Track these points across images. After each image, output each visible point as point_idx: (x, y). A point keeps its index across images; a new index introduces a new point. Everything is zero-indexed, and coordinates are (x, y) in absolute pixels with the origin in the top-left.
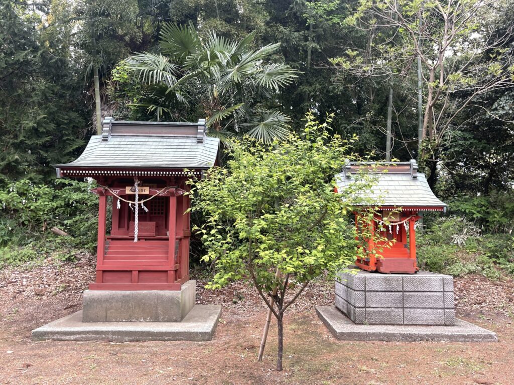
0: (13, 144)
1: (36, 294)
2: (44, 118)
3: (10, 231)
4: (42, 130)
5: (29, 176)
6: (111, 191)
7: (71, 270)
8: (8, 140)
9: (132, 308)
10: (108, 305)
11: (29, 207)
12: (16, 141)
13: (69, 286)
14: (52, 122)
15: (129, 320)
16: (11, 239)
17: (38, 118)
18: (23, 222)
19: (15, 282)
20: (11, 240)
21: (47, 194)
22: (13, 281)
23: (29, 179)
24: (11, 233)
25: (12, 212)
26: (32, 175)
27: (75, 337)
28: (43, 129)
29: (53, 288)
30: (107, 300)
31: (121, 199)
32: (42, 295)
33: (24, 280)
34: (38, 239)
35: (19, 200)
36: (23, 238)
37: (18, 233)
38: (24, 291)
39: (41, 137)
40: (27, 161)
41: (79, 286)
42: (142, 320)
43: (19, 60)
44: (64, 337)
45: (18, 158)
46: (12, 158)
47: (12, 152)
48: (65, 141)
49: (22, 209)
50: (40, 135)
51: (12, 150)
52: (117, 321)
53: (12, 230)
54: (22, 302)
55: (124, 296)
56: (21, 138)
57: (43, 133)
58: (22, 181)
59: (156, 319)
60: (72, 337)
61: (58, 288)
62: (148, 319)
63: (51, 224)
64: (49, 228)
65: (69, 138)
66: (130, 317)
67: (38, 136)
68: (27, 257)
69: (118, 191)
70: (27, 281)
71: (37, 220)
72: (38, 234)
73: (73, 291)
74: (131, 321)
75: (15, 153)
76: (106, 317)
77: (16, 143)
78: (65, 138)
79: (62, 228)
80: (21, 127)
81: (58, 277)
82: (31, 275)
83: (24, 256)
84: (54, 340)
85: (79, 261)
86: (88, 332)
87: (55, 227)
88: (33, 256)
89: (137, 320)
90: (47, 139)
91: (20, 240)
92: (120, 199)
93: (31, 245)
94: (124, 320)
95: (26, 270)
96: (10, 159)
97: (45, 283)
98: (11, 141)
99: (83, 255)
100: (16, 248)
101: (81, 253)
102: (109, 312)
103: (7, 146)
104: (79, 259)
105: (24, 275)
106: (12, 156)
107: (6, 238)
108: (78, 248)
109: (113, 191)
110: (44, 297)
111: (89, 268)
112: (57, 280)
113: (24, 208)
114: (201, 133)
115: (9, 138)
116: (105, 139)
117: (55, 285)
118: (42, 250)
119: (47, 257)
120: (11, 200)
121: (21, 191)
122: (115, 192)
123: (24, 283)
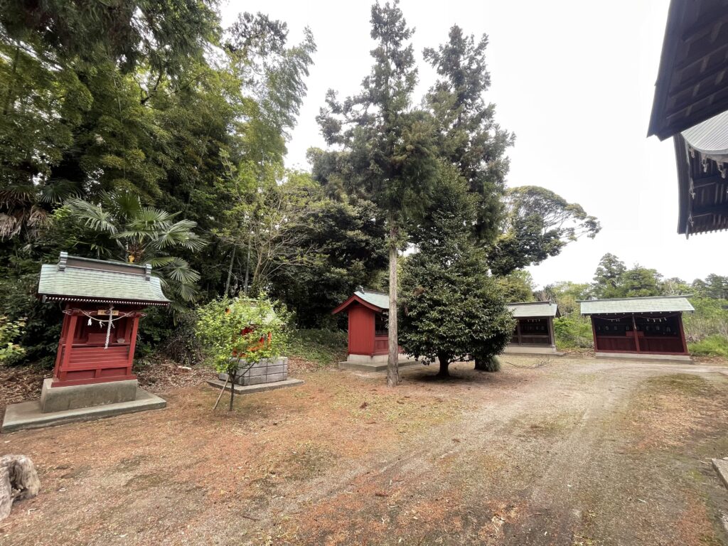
6: (83, 313)
9: (95, 396)
10: (72, 396)
15: (91, 405)
27: (51, 423)
30: (71, 393)
31: (93, 318)
44: (38, 426)
52: (79, 407)
55: (88, 389)
59: (115, 401)
60: (47, 424)
62: (109, 402)
66: (92, 403)
69: (90, 313)
84: (28, 429)
86: (64, 418)
89: (98, 404)
102: (72, 402)
109: (85, 313)
114: (148, 274)
116: (62, 270)
122: (87, 314)
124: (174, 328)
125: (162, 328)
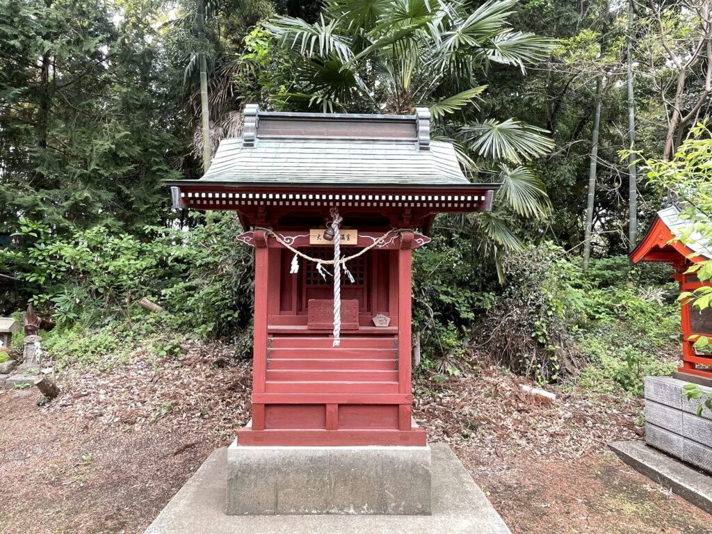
0: (81, 176)
1: (122, 421)
2: (126, 136)
3: (78, 304)
4: (122, 154)
5: (104, 222)
6: (279, 240)
7: (176, 372)
8: (74, 170)
9: (330, 484)
10: (280, 477)
11: (107, 268)
12: (85, 171)
13: (177, 404)
14: (136, 144)
15: (325, 510)
16: (80, 316)
17: (118, 136)
18: (97, 290)
19: (85, 395)
20: (78, 318)
21: (129, 248)
22: (83, 393)
23: (104, 226)
24: (78, 308)
25: (81, 275)
26: (109, 221)
28: (124, 153)
29: (150, 408)
30: (278, 468)
31: (301, 254)
32: (133, 423)
33: (102, 391)
34: (120, 316)
35: (90, 258)
36: (98, 316)
37: (90, 308)
38: (101, 415)
39: (121, 166)
40: (100, 201)
41: (193, 403)
42: (352, 511)
43: (89, 50)
45: (89, 195)
46: (80, 196)
47: (80, 188)
48: (154, 172)
49: (96, 271)
50: (120, 163)
51: (80, 185)
52: (299, 512)
53: (80, 302)
54: (99, 439)
55: (312, 459)
56: (93, 166)
57: (123, 159)
58: (95, 229)
59: (381, 509)
61: (158, 408)
62: (365, 507)
63: (137, 294)
64: (134, 298)
65: (161, 167)
66: (327, 504)
67: (117, 164)
68: (104, 348)
69: (294, 238)
70: (107, 393)
71: (118, 287)
72: (119, 309)
73: (185, 415)
74: (328, 513)
75: (84, 189)
76: (276, 504)
77: (86, 174)
78: (155, 168)
79: (155, 299)
80: (92, 151)
81: (156, 386)
82: (112, 382)
83: (99, 346)
85: (186, 354)
87: (145, 299)
88: (114, 345)
89: (342, 510)
90: (130, 168)
91: (93, 319)
92: (298, 256)
93: (109, 328)
94: (314, 511)
95: (104, 371)
96: (77, 197)
97: (136, 397)
98: (79, 171)
99: (191, 344)
100: (87, 333)
101: (187, 339)
102: (281, 494)
103: (72, 178)
104: (186, 352)
105: (101, 382)
106: (79, 193)
107: (71, 315)
108: (181, 331)
109: (283, 239)
110: (137, 428)
111: (204, 368)
112: (155, 391)
113: (98, 269)
114: (424, 134)
115: (75, 167)
116: (249, 143)
117: (153, 403)
118: (127, 336)
119: (135, 347)
120: (78, 257)
121: (93, 243)
122: (287, 241)
123: (102, 397)
124: (499, 290)
125: (476, 289)
